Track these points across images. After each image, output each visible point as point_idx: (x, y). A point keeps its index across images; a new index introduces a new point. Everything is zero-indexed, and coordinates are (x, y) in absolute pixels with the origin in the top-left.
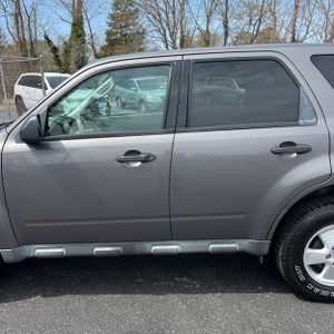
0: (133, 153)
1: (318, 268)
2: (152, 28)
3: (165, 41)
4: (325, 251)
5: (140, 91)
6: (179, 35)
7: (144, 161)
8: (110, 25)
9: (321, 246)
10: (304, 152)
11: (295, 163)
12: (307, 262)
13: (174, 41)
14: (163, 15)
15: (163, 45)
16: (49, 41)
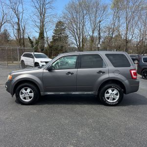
0: (69, 73)
1: (108, 98)
2: (71, 35)
3: (76, 40)
4: (109, 94)
5: (66, 60)
6: (81, 38)
7: (72, 74)
8: (54, 33)
9: (109, 93)
10: (103, 73)
11: (102, 75)
12: (106, 97)
13: (79, 40)
14: (75, 30)
15: (75, 42)
16: (30, 39)
